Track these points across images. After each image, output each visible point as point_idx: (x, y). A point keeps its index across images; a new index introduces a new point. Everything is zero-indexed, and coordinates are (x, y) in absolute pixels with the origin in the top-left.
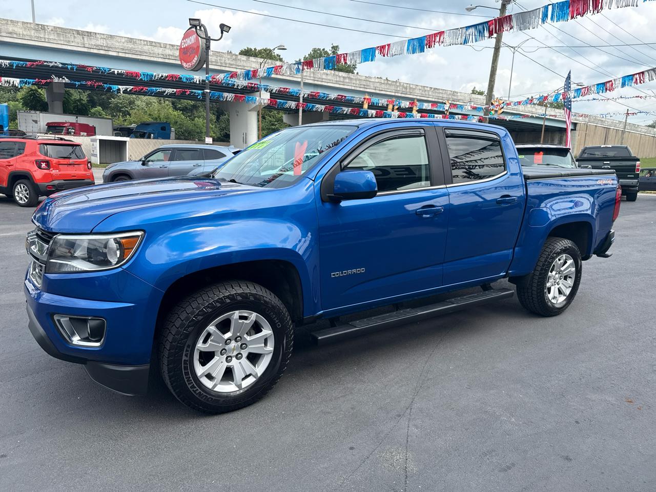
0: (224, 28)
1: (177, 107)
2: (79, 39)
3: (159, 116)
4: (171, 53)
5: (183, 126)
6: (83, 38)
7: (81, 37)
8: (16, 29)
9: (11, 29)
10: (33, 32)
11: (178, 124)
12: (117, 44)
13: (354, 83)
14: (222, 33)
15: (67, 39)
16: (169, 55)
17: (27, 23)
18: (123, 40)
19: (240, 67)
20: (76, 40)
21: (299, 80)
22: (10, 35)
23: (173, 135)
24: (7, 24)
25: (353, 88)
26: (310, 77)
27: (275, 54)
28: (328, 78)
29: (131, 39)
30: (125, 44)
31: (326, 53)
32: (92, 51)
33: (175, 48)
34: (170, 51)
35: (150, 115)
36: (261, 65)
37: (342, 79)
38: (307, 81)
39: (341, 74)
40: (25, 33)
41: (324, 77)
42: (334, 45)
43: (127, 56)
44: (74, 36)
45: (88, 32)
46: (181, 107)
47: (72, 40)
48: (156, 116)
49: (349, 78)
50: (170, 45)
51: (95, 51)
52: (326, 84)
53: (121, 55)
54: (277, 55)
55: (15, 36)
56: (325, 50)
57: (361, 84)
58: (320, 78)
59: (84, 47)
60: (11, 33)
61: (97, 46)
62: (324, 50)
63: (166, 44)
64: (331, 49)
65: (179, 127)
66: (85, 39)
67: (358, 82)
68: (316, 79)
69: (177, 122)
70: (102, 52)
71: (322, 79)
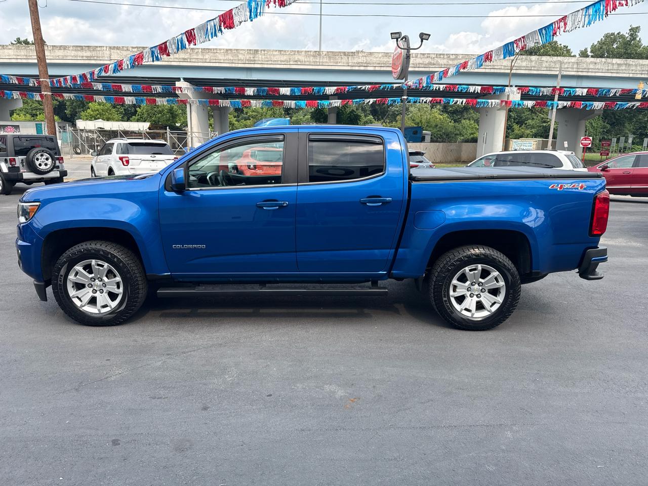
0: (424, 37)
1: (448, 110)
2: (345, 59)
3: (421, 121)
4: (421, 61)
5: (443, 129)
6: (348, 58)
7: (346, 57)
8: (300, 57)
9: (296, 57)
10: (312, 58)
11: (438, 127)
12: (375, 59)
13: (632, 70)
14: (422, 41)
15: (336, 61)
16: (419, 64)
17: (308, 51)
18: (380, 55)
19: (490, 67)
20: (342, 60)
21: (557, 73)
22: (296, 63)
23: (428, 138)
24: (294, 54)
25: (631, 76)
26: (573, 68)
27: (562, 46)
28: (597, 67)
29: (387, 53)
30: (381, 59)
31: (622, 37)
32: (354, 68)
33: (426, 56)
34: (420, 60)
35: (413, 120)
36: (512, 62)
37: (615, 67)
38: (565, 73)
39: (615, 61)
40: (306, 60)
41: (591, 66)
42: (634, 26)
43: (382, 69)
44: (341, 57)
45: (352, 52)
46: (451, 110)
47: (340, 61)
48: (417, 121)
49: (626, 64)
50: (421, 54)
51: (357, 68)
52: (593, 74)
53: (377, 69)
54: (564, 46)
55: (299, 63)
56: (621, 34)
57: (643, 70)
58: (585, 68)
59: (348, 66)
60: (296, 61)
61: (359, 63)
62: (618, 34)
63: (417, 54)
64: (628, 32)
65: (438, 129)
66: (350, 58)
67: (639, 68)
68: (580, 70)
69: (437, 126)
70: (362, 68)
71: (589, 69)
